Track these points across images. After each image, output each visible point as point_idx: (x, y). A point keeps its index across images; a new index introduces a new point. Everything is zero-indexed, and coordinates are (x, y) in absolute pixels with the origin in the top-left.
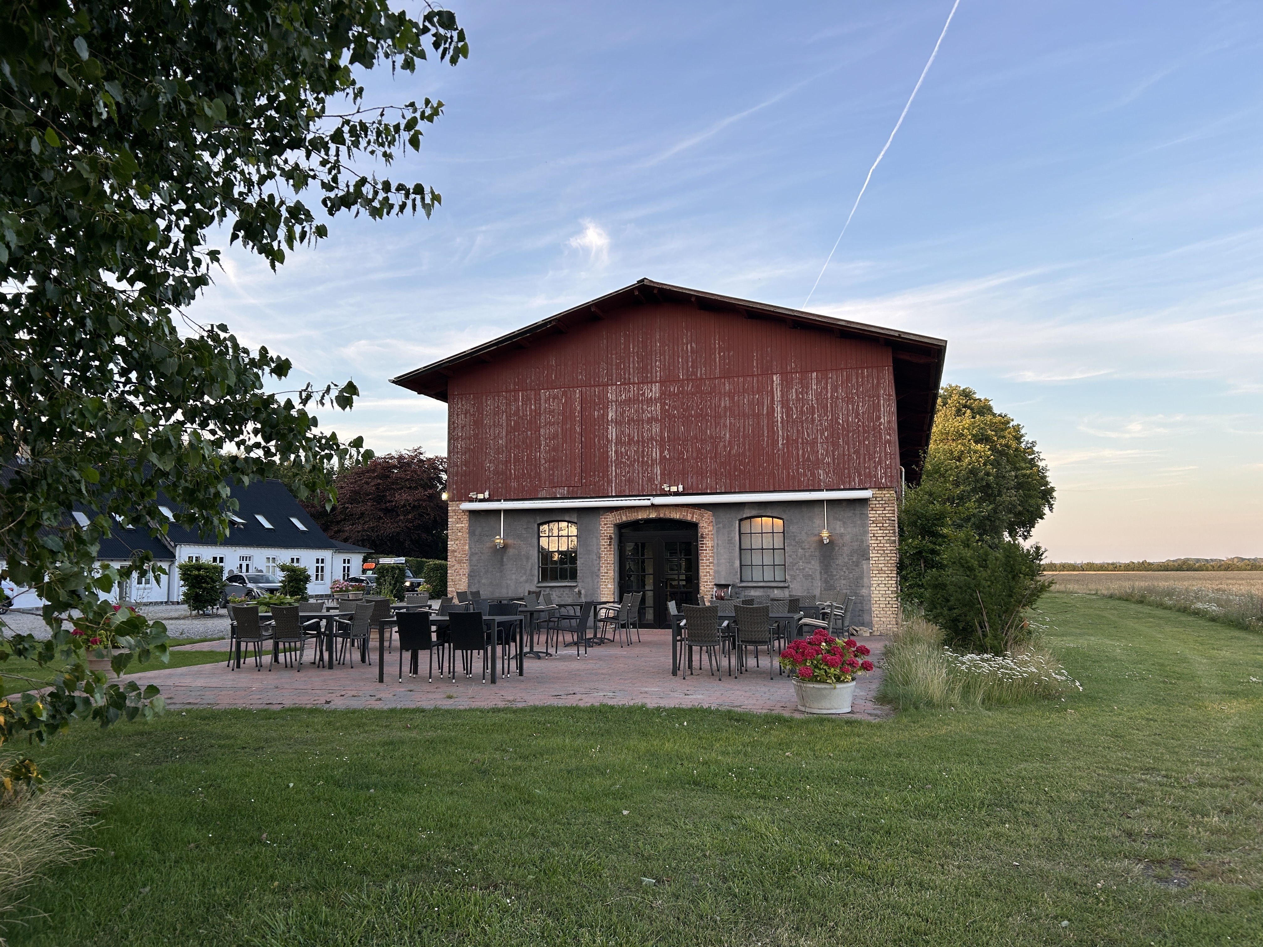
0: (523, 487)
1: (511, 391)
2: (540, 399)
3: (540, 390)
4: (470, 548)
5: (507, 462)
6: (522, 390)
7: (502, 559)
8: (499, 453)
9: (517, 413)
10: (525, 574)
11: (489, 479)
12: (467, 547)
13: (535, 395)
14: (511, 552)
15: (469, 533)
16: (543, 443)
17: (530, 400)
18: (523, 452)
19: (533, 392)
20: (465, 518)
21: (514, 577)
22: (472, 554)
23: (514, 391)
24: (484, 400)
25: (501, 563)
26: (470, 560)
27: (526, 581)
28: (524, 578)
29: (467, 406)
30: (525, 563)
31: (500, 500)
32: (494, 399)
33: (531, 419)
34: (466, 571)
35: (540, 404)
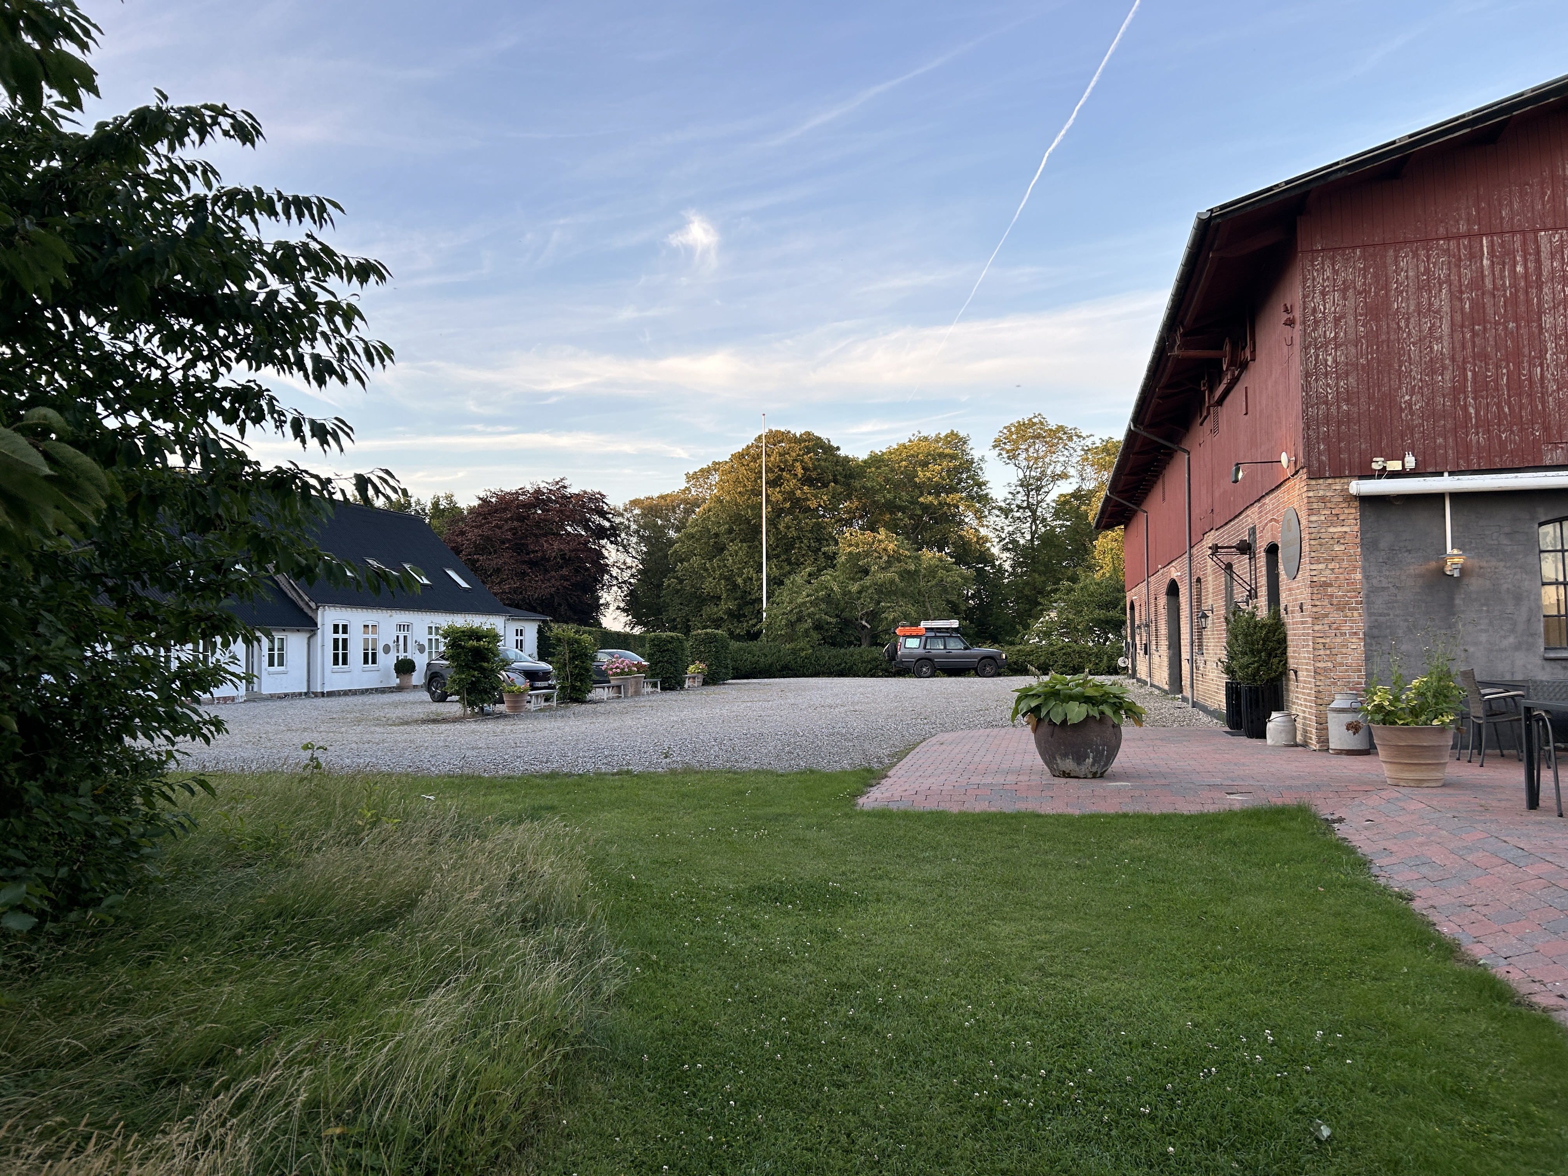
0: (1502, 444)
1: (1459, 237)
2: (1538, 252)
3: (1536, 231)
4: (1367, 577)
5: (1458, 391)
6: (1490, 234)
7: (1451, 599)
8: (1434, 372)
9: (1477, 282)
10: (1512, 631)
11: (1411, 429)
12: (1358, 576)
13: (1524, 243)
14: (1474, 584)
15: (1362, 545)
16: (1550, 345)
17: (1512, 253)
18: (1498, 367)
19: (1518, 238)
20: (1352, 513)
21: (1483, 638)
22: (1372, 592)
23: (1469, 235)
24: (1390, 260)
25: (1450, 609)
26: (1368, 602)
27: (1517, 648)
28: (1511, 640)
29: (1346, 274)
30: (1510, 609)
31: (1441, 474)
32: (1416, 255)
33: (1515, 295)
34: (1360, 626)
35: (1538, 261)
